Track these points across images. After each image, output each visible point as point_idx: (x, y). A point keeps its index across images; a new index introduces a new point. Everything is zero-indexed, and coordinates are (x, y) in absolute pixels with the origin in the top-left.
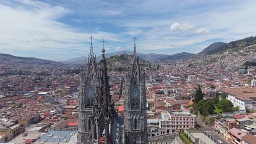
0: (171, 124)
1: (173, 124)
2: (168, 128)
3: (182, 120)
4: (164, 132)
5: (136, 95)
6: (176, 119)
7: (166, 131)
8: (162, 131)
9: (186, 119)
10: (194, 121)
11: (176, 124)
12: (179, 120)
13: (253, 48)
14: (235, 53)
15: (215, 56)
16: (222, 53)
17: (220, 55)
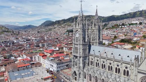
13: (67, 24)
14: (60, 26)
15: (50, 27)
16: (54, 26)
17: (53, 27)
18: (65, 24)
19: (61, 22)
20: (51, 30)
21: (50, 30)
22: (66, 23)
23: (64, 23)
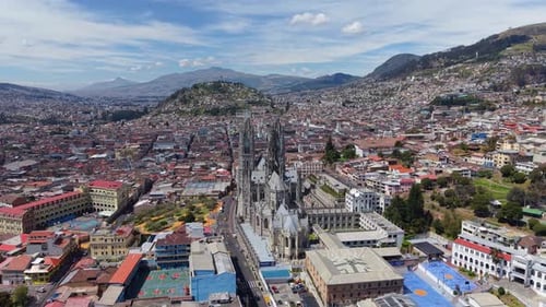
13: (456, 70)
14: (425, 80)
15: (391, 84)
16: (404, 79)
17: (400, 84)
18: (449, 71)
19: (436, 64)
20: (391, 95)
21: (389, 93)
22: (451, 68)
23: (447, 65)
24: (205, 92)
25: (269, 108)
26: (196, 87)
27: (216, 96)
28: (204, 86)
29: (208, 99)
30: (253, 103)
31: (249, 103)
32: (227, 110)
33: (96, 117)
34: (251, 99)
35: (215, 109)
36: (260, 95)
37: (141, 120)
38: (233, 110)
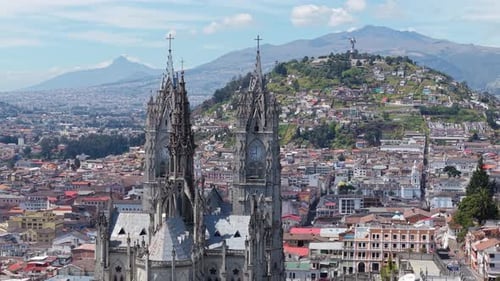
0: (368, 248)
1: (375, 249)
2: (362, 259)
3: (399, 239)
4: (351, 269)
5: (257, 155)
6: (381, 235)
7: (355, 266)
8: (347, 265)
9: (407, 236)
10: (427, 240)
11: (381, 248)
12: (389, 239)
24: (304, 82)
25: (481, 126)
26: (281, 70)
27: (333, 92)
28: (302, 66)
29: (306, 101)
30: (435, 113)
31: (424, 112)
32: (359, 131)
33: (27, 151)
34: (432, 102)
35: (323, 128)
36: (462, 91)
37: (126, 155)
38: (374, 133)
